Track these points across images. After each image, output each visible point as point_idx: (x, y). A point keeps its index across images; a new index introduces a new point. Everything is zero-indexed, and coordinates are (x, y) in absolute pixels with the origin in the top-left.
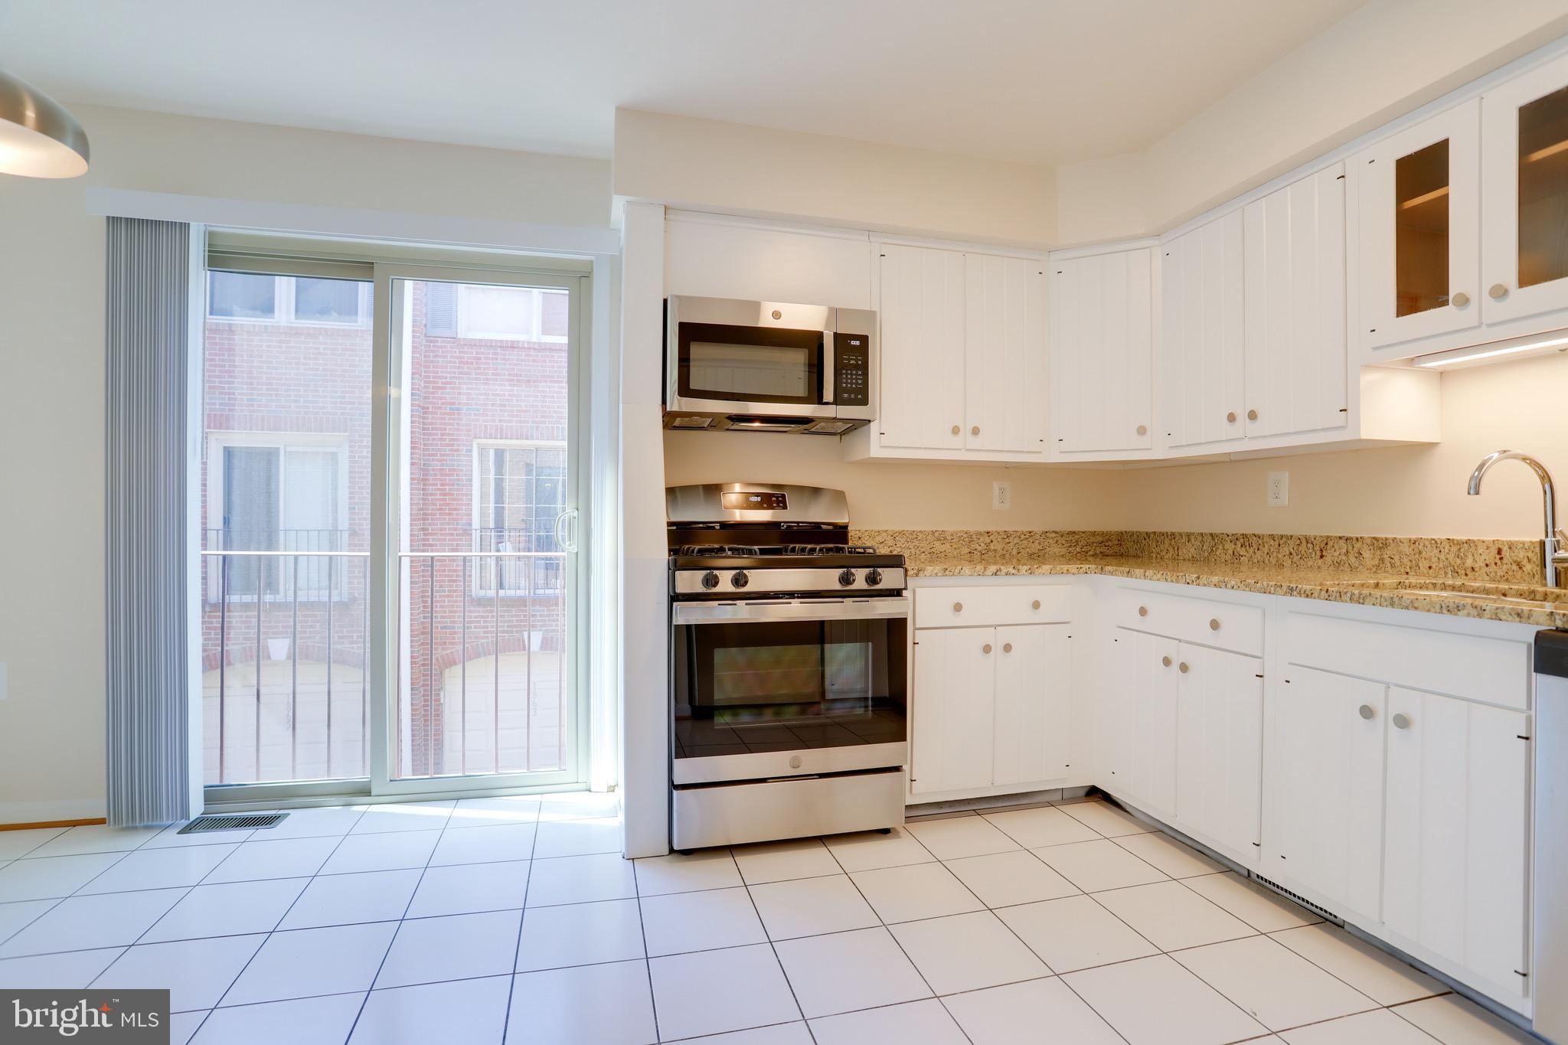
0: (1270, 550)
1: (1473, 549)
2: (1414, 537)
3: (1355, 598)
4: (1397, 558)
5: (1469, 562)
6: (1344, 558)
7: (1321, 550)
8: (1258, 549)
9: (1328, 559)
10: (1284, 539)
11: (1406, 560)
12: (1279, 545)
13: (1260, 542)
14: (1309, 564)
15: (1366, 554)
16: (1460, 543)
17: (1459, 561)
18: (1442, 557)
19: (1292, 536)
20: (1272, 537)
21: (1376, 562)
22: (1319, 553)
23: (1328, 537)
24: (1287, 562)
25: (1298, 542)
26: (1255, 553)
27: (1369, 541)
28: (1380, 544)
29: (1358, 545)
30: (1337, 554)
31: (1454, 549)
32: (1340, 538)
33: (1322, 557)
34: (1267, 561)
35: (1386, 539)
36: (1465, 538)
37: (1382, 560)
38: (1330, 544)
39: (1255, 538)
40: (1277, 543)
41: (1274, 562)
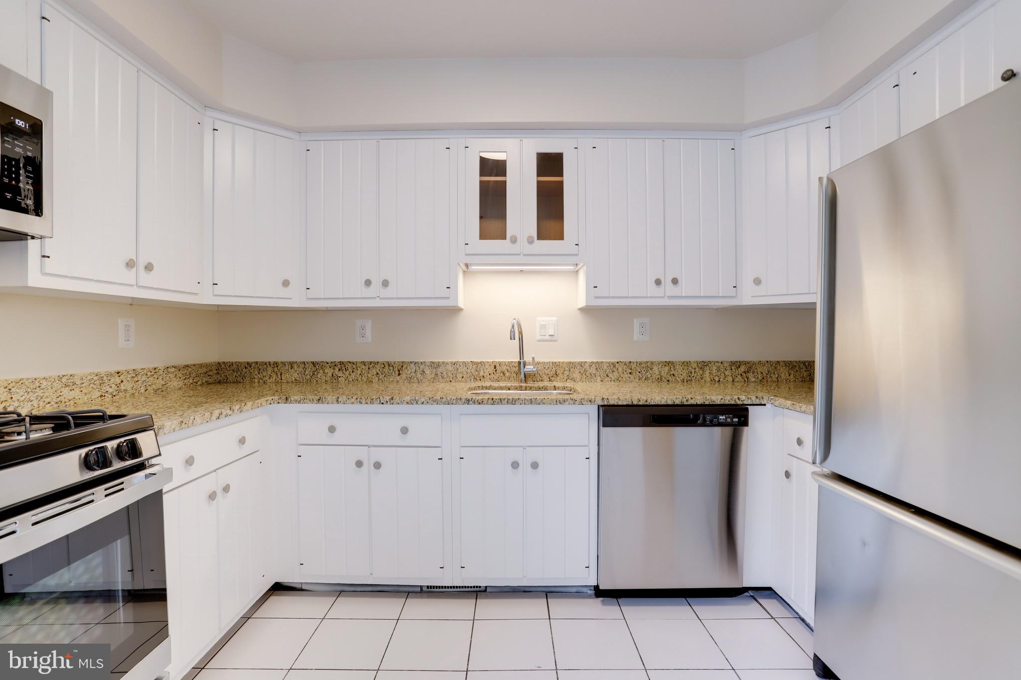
0: (362, 372)
1: (483, 367)
2: (454, 361)
3: (510, 401)
4: (445, 373)
5: (482, 373)
6: (414, 374)
7: (399, 371)
8: (353, 372)
9: (404, 376)
10: (372, 364)
11: (450, 374)
12: (369, 369)
13: (354, 367)
14: (391, 379)
15: (428, 371)
16: (477, 363)
17: (477, 373)
18: (469, 371)
19: (378, 362)
20: (364, 363)
21: (433, 376)
22: (397, 373)
23: (403, 362)
24: (375, 380)
25: (383, 366)
26: (350, 374)
27: (429, 364)
28: (435, 365)
29: (422, 367)
30: (409, 372)
31: (475, 367)
32: (411, 362)
33: (399, 374)
34: (359, 379)
35: (439, 362)
36: (479, 361)
37: (436, 375)
38: (405, 366)
39: (349, 364)
40: (367, 367)
41: (365, 380)
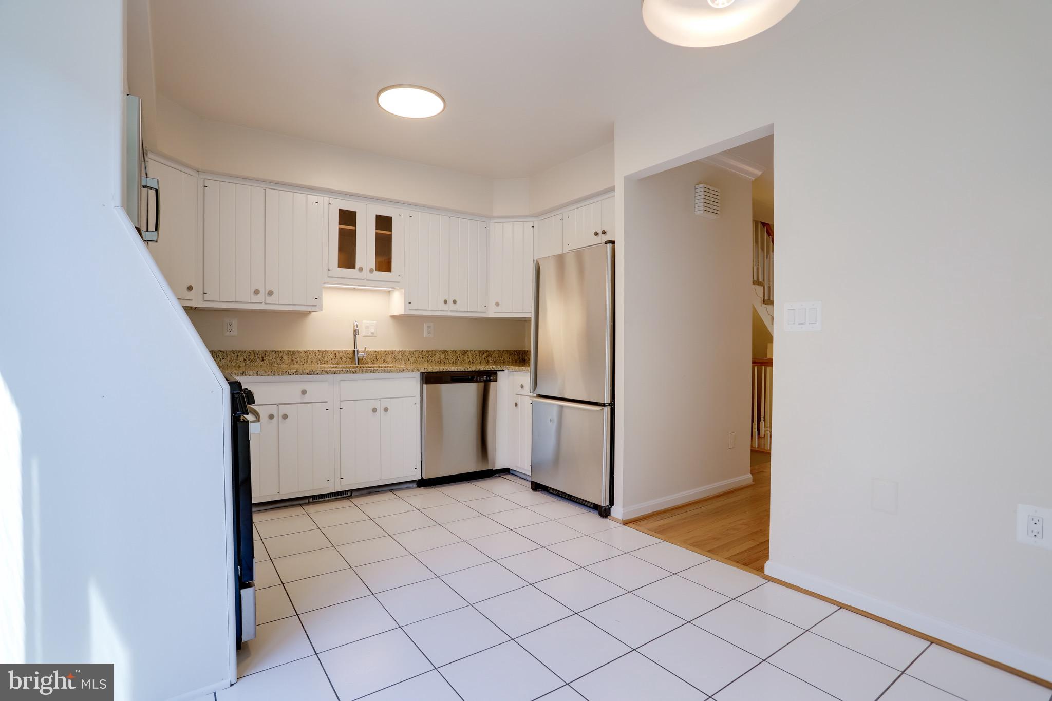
0: (231, 359)
1: (327, 354)
2: (306, 350)
4: (298, 359)
5: (326, 359)
6: (274, 360)
7: (262, 358)
8: (223, 359)
9: (266, 361)
10: (240, 353)
11: (302, 359)
12: (237, 356)
13: (225, 355)
14: (256, 364)
15: (285, 358)
16: (322, 352)
17: (322, 359)
18: (316, 357)
19: (245, 351)
21: (290, 361)
22: (261, 359)
23: (266, 351)
24: (243, 364)
25: (249, 354)
26: (221, 361)
27: (286, 353)
28: (291, 353)
29: (281, 354)
30: (271, 359)
31: (321, 354)
32: (272, 351)
33: (263, 360)
34: (229, 365)
35: (294, 351)
36: (324, 350)
37: (292, 360)
38: (267, 354)
39: (220, 352)
40: (236, 355)
41: (234, 365)
